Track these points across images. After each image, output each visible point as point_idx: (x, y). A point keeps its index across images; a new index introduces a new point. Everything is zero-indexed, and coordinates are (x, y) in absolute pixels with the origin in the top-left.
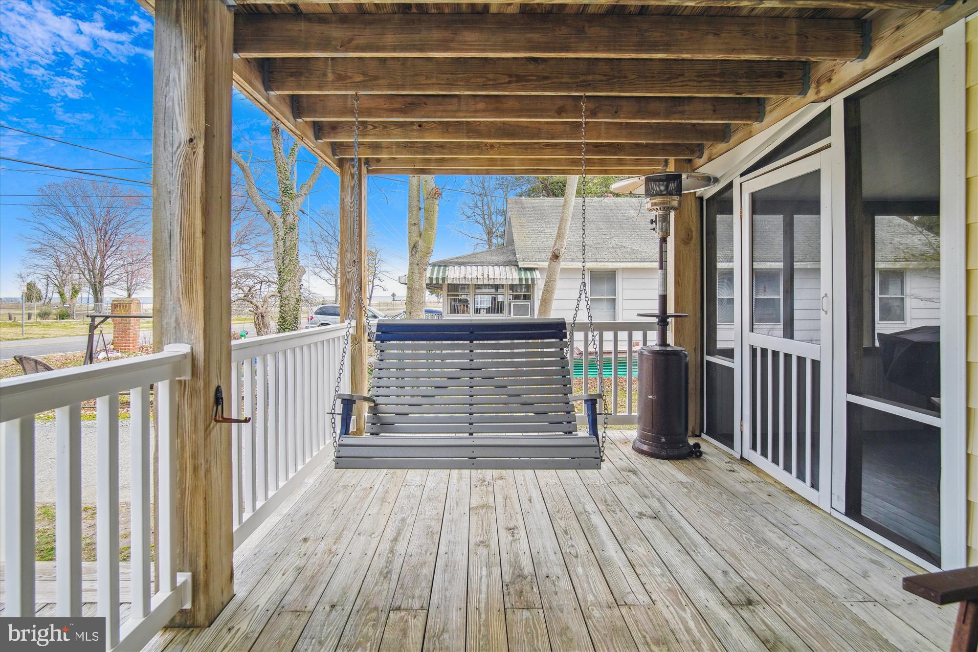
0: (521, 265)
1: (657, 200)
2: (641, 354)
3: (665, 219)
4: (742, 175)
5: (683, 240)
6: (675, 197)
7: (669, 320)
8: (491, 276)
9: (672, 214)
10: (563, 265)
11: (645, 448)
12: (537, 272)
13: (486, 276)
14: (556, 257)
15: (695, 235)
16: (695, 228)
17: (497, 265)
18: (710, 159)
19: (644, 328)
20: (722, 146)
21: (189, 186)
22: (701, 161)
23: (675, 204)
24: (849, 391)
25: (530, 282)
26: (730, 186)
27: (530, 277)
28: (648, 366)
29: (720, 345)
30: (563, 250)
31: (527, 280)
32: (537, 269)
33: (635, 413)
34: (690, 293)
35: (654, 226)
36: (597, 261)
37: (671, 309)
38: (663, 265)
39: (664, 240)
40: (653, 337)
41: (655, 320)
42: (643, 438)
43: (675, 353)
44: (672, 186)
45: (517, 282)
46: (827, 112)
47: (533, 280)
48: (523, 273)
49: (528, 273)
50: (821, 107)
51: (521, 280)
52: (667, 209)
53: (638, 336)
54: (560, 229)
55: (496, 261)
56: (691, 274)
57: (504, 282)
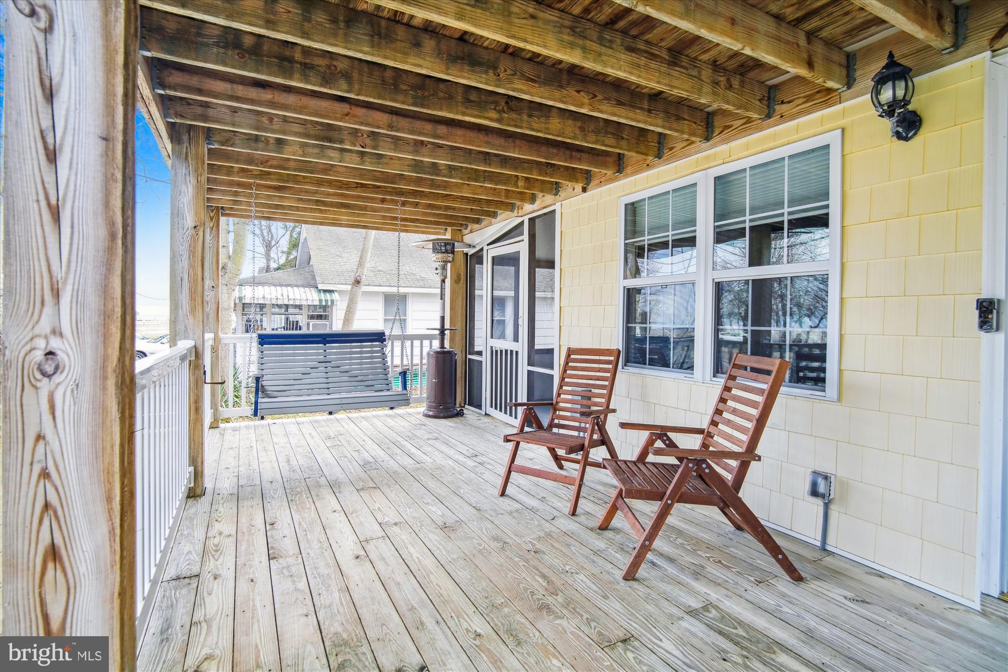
0: (320, 287)
1: (440, 256)
2: (428, 354)
3: (444, 268)
4: (488, 245)
5: (456, 280)
6: (450, 255)
7: (446, 332)
8: (291, 297)
9: (449, 265)
10: (365, 288)
11: (431, 413)
12: (336, 294)
13: (285, 296)
14: (358, 282)
15: (463, 278)
16: (463, 274)
17: (296, 286)
18: (471, 232)
19: (430, 338)
20: (476, 226)
21: (194, 253)
22: (466, 232)
23: (451, 259)
24: (529, 365)
25: (329, 303)
26: (482, 249)
27: (329, 299)
28: (433, 361)
29: (477, 349)
30: (364, 276)
31: (327, 301)
32: (336, 291)
33: (425, 395)
34: (459, 315)
35: (437, 272)
36: (390, 286)
37: (447, 326)
38: (442, 297)
39: (443, 281)
40: (436, 344)
41: (437, 332)
42: (430, 408)
43: (449, 352)
44: (449, 247)
45: (317, 303)
46: (522, 223)
47: (332, 301)
48: (322, 294)
49: (328, 294)
50: (519, 220)
51: (320, 301)
52: (446, 262)
53: (426, 343)
54: (361, 258)
55: (294, 283)
56: (460, 303)
57: (304, 303)
